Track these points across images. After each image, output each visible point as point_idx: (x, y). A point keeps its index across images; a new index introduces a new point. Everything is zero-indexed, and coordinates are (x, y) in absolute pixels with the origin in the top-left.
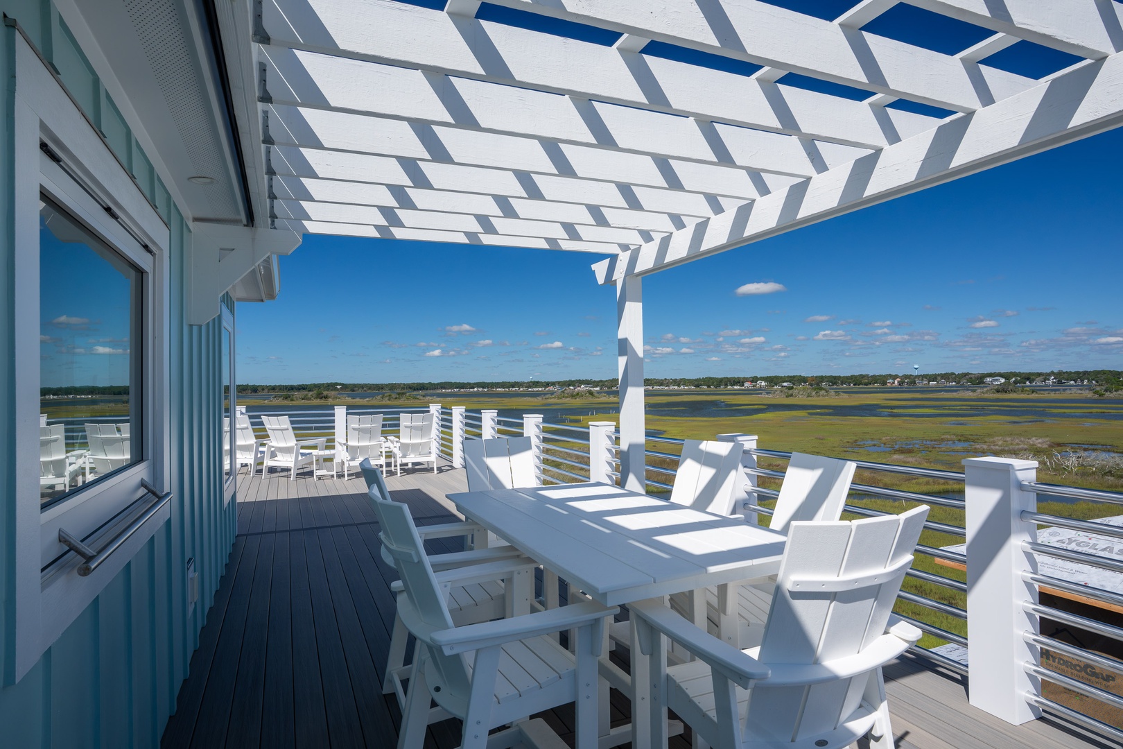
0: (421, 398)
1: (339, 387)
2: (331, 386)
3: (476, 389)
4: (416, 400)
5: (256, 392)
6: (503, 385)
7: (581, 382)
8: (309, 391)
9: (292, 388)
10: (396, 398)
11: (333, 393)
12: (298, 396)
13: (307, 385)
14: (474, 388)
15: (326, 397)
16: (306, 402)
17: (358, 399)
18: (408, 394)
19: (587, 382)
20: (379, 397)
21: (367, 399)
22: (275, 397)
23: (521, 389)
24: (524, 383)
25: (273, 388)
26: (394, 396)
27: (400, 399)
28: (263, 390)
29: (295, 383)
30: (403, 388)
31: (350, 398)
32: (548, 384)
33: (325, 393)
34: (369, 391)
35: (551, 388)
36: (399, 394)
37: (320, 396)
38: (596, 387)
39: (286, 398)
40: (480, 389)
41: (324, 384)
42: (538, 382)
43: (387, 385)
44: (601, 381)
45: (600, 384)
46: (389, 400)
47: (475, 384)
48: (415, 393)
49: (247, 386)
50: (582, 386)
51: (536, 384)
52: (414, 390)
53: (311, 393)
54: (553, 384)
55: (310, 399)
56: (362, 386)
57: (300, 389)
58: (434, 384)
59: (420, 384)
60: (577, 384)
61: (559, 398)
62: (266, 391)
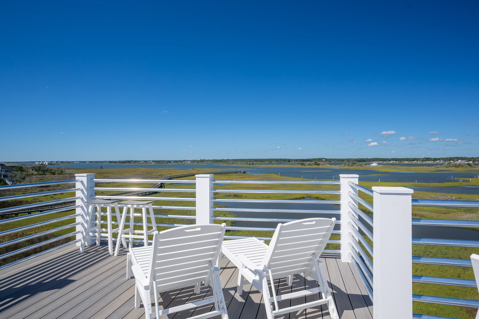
0: (364, 165)
1: (324, 160)
2: (320, 160)
3: (392, 162)
4: (362, 167)
5: (290, 162)
6: (407, 160)
7: (458, 159)
8: (311, 162)
9: (304, 160)
10: (352, 165)
11: (322, 163)
12: (307, 164)
13: (310, 159)
14: (391, 161)
15: (319, 164)
16: (311, 166)
17: (333, 166)
18: (357, 164)
19: (462, 159)
20: (343, 165)
21: (338, 166)
22: (298, 164)
23: (419, 162)
24: (420, 159)
25: (296, 160)
26: (350, 164)
27: (353, 166)
28: (292, 161)
29: (305, 158)
30: (354, 161)
31: (329, 165)
32: (435, 160)
33: (318, 163)
34: (337, 162)
35: (438, 162)
36: (353, 163)
37: (316, 164)
38: (470, 161)
39: (302, 164)
40: (395, 162)
41: (317, 159)
42: (429, 158)
43: (345, 159)
44: (473, 158)
45: (472, 160)
46: (348, 166)
47: (391, 159)
48: (360, 163)
49: (286, 159)
50: (459, 161)
51: (428, 159)
52: (359, 162)
53: (312, 163)
54: (439, 159)
55: (312, 165)
56: (334, 160)
57: (307, 161)
58: (369, 159)
59: (362, 159)
60: (455, 160)
61: (446, 167)
62: (293, 161)
